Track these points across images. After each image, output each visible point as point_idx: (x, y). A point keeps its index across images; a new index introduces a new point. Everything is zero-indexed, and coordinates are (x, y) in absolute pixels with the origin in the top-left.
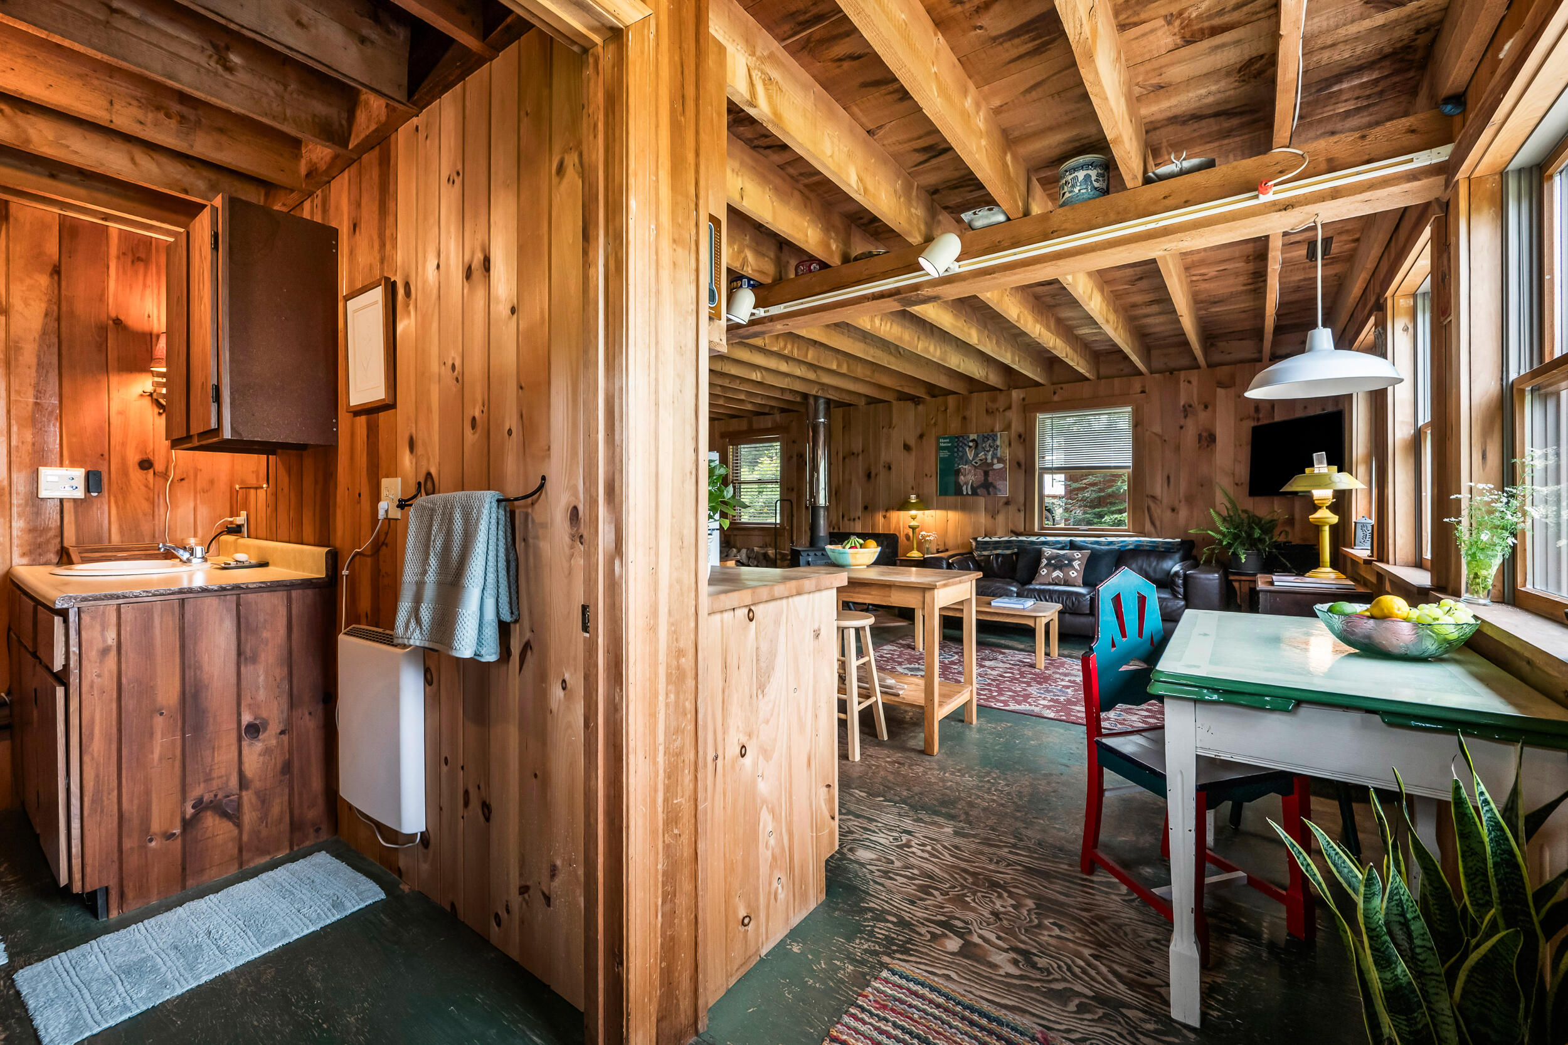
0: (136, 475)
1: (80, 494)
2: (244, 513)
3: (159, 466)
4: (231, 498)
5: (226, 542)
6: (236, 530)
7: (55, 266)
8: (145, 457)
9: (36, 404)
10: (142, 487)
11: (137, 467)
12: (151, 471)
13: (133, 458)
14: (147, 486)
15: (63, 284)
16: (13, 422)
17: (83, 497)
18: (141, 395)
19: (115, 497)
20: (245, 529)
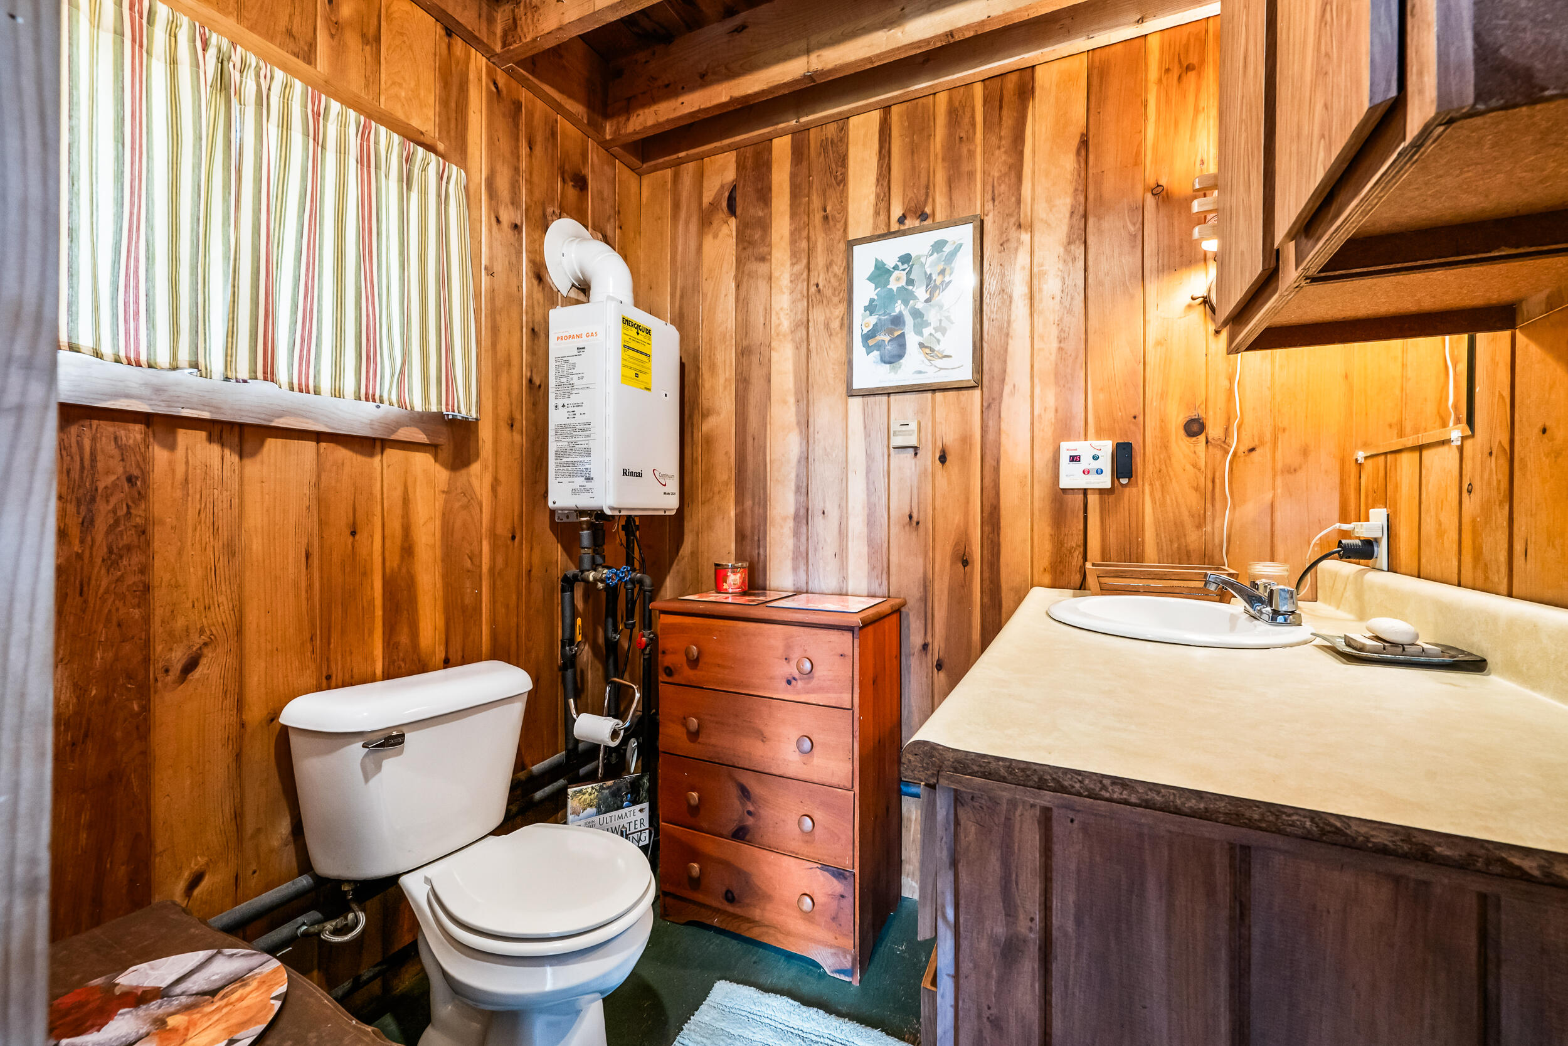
0: (1182, 447)
1: (1105, 482)
2: (1378, 516)
3: (1214, 431)
4: (1343, 483)
5: (1335, 576)
6: (1364, 551)
7: (1082, 135)
8: (1193, 414)
9: (1060, 349)
10: (1189, 467)
11: (1182, 432)
12: (1202, 438)
13: (1177, 418)
14: (1195, 466)
15: (1091, 157)
16: (1036, 380)
17: (1109, 486)
18: (1190, 306)
19: (1151, 484)
20: (1382, 551)
